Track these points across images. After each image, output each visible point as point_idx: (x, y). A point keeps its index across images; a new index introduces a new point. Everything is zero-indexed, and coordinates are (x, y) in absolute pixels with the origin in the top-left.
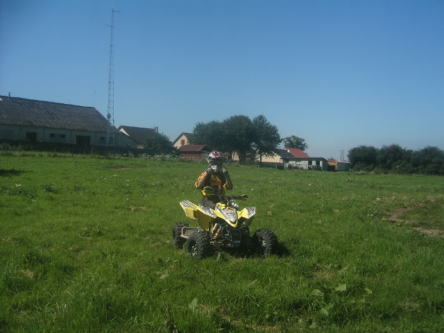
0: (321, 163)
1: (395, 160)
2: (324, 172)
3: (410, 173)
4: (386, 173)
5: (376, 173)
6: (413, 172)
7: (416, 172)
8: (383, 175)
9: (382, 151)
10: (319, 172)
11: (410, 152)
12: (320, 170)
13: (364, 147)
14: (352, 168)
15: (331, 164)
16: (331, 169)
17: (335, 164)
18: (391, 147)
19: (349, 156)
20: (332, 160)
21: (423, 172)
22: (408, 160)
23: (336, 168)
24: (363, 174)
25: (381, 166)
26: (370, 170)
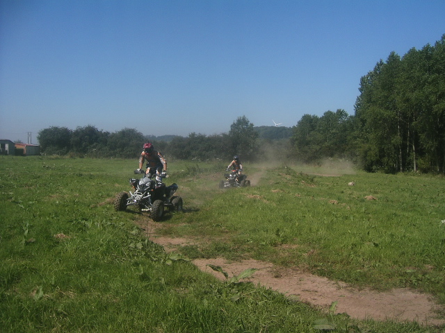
0: (7, 146)
1: (91, 143)
2: (10, 157)
3: (107, 157)
4: (82, 157)
5: (72, 157)
6: (111, 155)
7: (114, 155)
8: (78, 159)
9: (77, 133)
10: (5, 157)
11: (107, 134)
12: (6, 154)
13: (56, 129)
14: (43, 151)
15: (18, 147)
16: (19, 153)
17: (24, 148)
18: (87, 128)
19: (39, 138)
20: (19, 143)
21: (121, 156)
22: (105, 143)
23: (25, 152)
24: (57, 158)
25: (75, 149)
26: (63, 154)
